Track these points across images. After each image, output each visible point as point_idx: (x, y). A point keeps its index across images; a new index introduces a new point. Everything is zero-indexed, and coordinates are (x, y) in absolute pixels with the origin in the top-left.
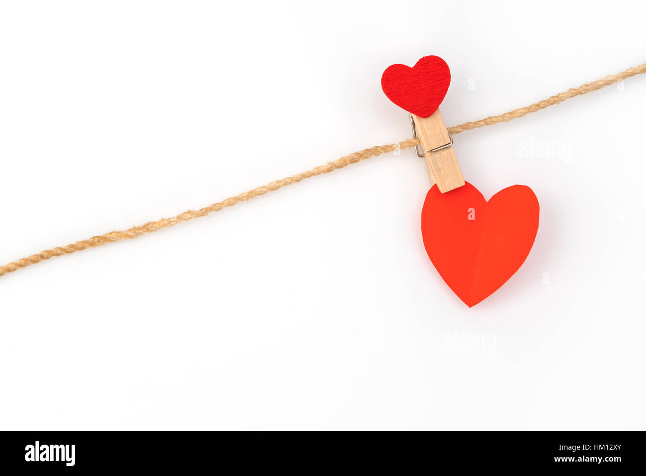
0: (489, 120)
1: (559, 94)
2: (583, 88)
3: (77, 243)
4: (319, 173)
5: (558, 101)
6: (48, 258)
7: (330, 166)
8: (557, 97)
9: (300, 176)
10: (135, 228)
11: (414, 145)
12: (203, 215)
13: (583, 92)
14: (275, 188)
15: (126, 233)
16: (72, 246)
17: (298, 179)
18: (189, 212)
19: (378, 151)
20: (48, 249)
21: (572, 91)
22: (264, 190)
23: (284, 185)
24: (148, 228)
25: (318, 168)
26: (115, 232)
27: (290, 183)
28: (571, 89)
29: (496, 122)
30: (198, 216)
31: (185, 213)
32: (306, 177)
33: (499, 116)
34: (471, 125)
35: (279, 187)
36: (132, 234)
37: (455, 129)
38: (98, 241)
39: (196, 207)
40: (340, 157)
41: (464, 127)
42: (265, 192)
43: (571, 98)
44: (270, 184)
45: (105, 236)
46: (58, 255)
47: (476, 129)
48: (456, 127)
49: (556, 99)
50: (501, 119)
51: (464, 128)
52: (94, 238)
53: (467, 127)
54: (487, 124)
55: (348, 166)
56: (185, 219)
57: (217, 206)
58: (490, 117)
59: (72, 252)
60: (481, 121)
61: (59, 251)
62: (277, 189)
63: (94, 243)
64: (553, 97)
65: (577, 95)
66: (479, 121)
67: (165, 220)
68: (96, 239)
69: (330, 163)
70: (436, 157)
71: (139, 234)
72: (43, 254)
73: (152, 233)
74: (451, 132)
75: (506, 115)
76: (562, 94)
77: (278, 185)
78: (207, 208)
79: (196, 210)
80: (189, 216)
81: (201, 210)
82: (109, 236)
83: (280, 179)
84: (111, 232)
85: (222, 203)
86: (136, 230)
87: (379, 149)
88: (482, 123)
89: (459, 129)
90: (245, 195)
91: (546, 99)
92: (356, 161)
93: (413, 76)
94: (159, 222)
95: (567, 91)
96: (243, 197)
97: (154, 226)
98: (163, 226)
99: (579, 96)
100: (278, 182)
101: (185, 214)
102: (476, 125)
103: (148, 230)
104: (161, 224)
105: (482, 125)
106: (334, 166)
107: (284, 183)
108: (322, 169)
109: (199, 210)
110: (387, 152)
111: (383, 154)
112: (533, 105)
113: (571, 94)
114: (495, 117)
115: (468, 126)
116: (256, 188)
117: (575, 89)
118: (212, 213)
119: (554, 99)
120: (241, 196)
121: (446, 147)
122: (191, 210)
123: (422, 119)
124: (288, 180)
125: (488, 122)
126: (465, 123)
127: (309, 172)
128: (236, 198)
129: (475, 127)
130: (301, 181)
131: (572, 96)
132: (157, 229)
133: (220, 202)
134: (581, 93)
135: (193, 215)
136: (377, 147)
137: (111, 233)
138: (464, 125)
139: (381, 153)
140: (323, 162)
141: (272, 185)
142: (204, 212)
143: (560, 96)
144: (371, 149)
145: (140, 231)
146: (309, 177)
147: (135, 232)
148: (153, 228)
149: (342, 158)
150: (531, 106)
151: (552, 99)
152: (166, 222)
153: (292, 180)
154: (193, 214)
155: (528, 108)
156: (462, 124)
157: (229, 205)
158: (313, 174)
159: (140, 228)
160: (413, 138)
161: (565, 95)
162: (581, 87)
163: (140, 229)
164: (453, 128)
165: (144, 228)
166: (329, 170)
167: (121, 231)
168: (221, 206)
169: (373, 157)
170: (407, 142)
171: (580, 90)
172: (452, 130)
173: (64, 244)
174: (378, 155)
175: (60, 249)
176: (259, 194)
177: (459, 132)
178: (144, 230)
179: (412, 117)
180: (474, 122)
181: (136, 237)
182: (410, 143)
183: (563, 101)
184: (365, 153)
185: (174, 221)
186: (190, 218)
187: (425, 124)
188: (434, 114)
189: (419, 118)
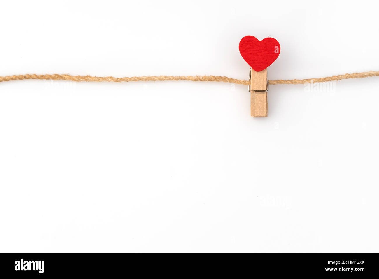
0: (294, 81)
1: (339, 75)
2: (354, 75)
3: (46, 75)
4: (190, 80)
5: (338, 79)
6: (28, 79)
7: (197, 78)
8: (337, 77)
10: (79, 77)
11: (247, 83)
12: (118, 82)
13: (354, 77)
14: (162, 79)
15: (74, 78)
16: (43, 76)
17: (177, 79)
18: (111, 77)
20: (29, 74)
21: (347, 75)
22: (156, 78)
23: (168, 80)
24: (86, 79)
25: (190, 77)
26: (68, 75)
27: (172, 80)
28: (347, 74)
29: (298, 83)
30: (115, 81)
31: (108, 77)
32: (181, 79)
33: (301, 80)
34: (283, 82)
35: (165, 80)
36: (76, 79)
37: (273, 82)
38: (58, 78)
39: (116, 76)
41: (278, 82)
42: (156, 80)
43: (346, 79)
44: (161, 76)
45: (62, 76)
46: (34, 78)
47: (285, 84)
48: (274, 81)
49: (337, 78)
50: (301, 82)
51: (278, 83)
52: (56, 75)
53: (280, 82)
54: (292, 83)
56: (107, 81)
57: (127, 79)
58: (295, 80)
59: (42, 79)
61: (35, 77)
62: (163, 80)
63: (55, 78)
64: (335, 76)
65: (349, 78)
66: (288, 81)
67: (97, 77)
68: (57, 76)
69: (198, 77)
70: (255, 95)
71: (80, 81)
72: (26, 76)
73: (87, 82)
74: (269, 83)
75: (304, 80)
76: (342, 75)
77: (164, 79)
78: (122, 79)
80: (110, 79)
81: (118, 78)
82: (64, 76)
85: (131, 79)
86: (79, 78)
87: (227, 79)
88: (289, 82)
89: (275, 83)
91: (331, 77)
92: (212, 81)
93: (258, 46)
94: (93, 78)
95: (344, 74)
96: (143, 79)
98: (94, 81)
99: (351, 79)
100: (166, 77)
101: (108, 78)
102: (286, 82)
103: (86, 80)
104: (94, 79)
106: (199, 79)
107: (168, 78)
108: (192, 78)
110: (231, 82)
111: (228, 82)
112: (322, 78)
113: (346, 77)
114: (298, 80)
115: (281, 82)
116: (153, 76)
117: (349, 74)
118: (123, 82)
119: (335, 77)
121: (263, 91)
122: (113, 76)
123: (255, 71)
124: (171, 78)
125: (294, 82)
126: (280, 79)
127: (184, 77)
128: (139, 78)
129: (285, 83)
130: (178, 80)
131: (346, 78)
132: (91, 81)
133: (130, 77)
134: (352, 77)
135: (112, 80)
136: (226, 77)
137: (66, 75)
138: (279, 81)
140: (194, 74)
141: (162, 77)
142: (119, 80)
143: (340, 76)
145: (82, 79)
146: (183, 80)
147: (78, 79)
148: (89, 80)
149: (205, 76)
150: (321, 78)
151: (333, 77)
152: (97, 79)
153: (173, 78)
155: (318, 79)
156: (278, 80)
157: (134, 81)
158: (186, 79)
159: (82, 77)
160: (248, 80)
161: (342, 77)
162: (353, 74)
163: (82, 78)
165: (84, 78)
166: (195, 80)
167: (71, 75)
168: (130, 80)
169: (222, 82)
170: (243, 81)
171: (352, 75)
172: (271, 82)
173: (39, 73)
174: (225, 82)
175: (36, 75)
176: (153, 80)
177: (275, 84)
179: (251, 68)
180: (285, 80)
181: (79, 81)
182: (245, 83)
183: (340, 79)
184: (218, 79)
185: (101, 80)
186: (110, 81)
187: (256, 75)
188: (263, 71)
189: (253, 70)
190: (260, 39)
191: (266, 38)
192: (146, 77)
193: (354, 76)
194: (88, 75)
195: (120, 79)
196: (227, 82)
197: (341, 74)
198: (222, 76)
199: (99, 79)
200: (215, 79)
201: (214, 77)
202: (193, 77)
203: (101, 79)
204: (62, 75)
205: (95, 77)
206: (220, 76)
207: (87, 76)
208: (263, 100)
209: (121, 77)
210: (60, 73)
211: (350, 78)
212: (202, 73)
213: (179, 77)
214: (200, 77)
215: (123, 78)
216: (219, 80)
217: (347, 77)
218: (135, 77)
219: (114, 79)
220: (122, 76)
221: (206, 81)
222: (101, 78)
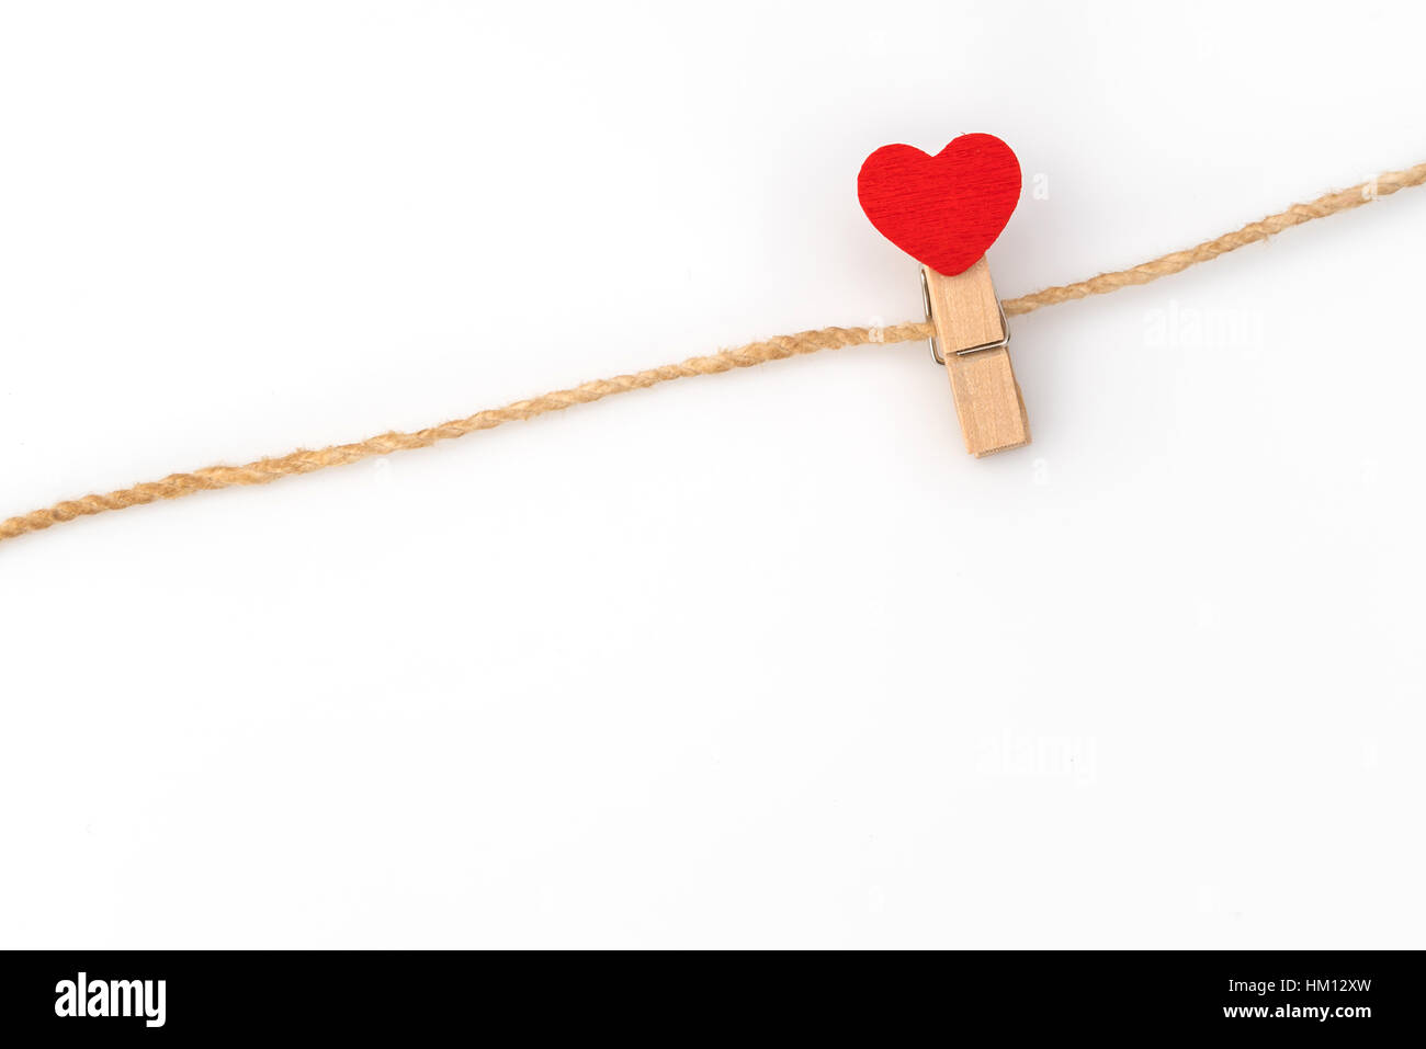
0: (1100, 281)
1: (1268, 218)
2: (1326, 202)
3: (136, 488)
4: (697, 373)
5: (1266, 235)
6: (68, 518)
7: (723, 359)
8: (1261, 224)
9: (651, 376)
10: (267, 462)
11: (923, 332)
12: (422, 446)
13: (1325, 211)
14: (591, 396)
15: (247, 472)
16: (123, 494)
17: (647, 382)
18: (391, 436)
19: (838, 340)
20: (71, 500)
21: (1297, 210)
22: (566, 399)
23: (614, 392)
24: (295, 464)
25: (694, 361)
26: (221, 468)
27: (628, 389)
28: (1297, 206)
29: (1117, 286)
30: (409, 447)
31: (381, 437)
32: (665, 378)
33: (1126, 272)
34: (1058, 293)
35: (601, 396)
36: (258, 475)
37: (1020, 304)
38: (183, 487)
39: (409, 425)
40: (749, 342)
41: (1041, 297)
42: (568, 404)
43: (1295, 226)
44: (583, 386)
45: (197, 475)
46: (92, 512)
47: (1069, 302)
48: (1023, 299)
49: (1260, 229)
50: (1129, 279)
51: (1041, 302)
52: (174, 477)
53: (1047, 297)
54: (1095, 290)
55: (764, 364)
56: (380, 452)
57: (455, 426)
58: (1103, 275)
59: (124, 506)
60: (1082, 284)
61: (94, 504)
62: (596, 399)
63: (173, 490)
64: (1252, 225)
65: (1309, 218)
66: (1078, 284)
67: (335, 449)
68: (179, 481)
69: (725, 353)
70: (966, 368)
71: (276, 476)
72: (59, 509)
73: (305, 474)
74: (1006, 311)
75: (1140, 269)
76: (1275, 216)
77: (599, 391)
78: (433, 431)
79: (408, 432)
80: (389, 444)
81: (420, 433)
82: (209, 476)
83: (605, 378)
84: (213, 466)
85: (468, 422)
86: (269, 467)
87: (840, 335)
88: (1083, 289)
89: (1029, 304)
90: (521, 407)
91: (1237, 230)
92: (783, 356)
93: (930, 177)
94: (322, 453)
95: (1285, 210)
96: (516, 411)
97: (310, 460)
98: (330, 463)
99: (1316, 221)
100: (601, 383)
101: (382, 440)
102: (1071, 292)
103: (296, 469)
104: (326, 458)
105: (1084, 294)
106: (733, 359)
107: (613, 387)
108: (704, 364)
109: (415, 431)
110: (857, 344)
111: (849, 347)
112: (1205, 244)
113: (1294, 218)
114: (1116, 274)
115: (1051, 297)
116: (550, 394)
117: (1305, 206)
118: (443, 441)
119: (1252, 229)
120: (514, 408)
121: (992, 347)
122: (397, 430)
123: (942, 277)
124: (625, 383)
125: (1099, 285)
126: (1043, 287)
127: (674, 367)
129: (1067, 298)
130: (655, 386)
131: (1297, 223)
132: (316, 467)
133: (465, 418)
134: (1319, 215)
135: (400, 446)
136: (836, 329)
137: (213, 470)
138: (1042, 293)
139: (844, 344)
140: (708, 346)
141: (587, 389)
142: (424, 440)
143: (1270, 220)
144: (822, 333)
145: (279, 471)
146: (672, 379)
147: (266, 472)
148: (308, 465)
149: (754, 344)
150: (1200, 246)
151: (1248, 230)
152: (336, 455)
153: (633, 383)
154: (398, 442)
155: (1191, 251)
156: (1038, 292)
157: (482, 427)
158: (683, 374)
159: (277, 463)
160: (923, 319)
161: (1281, 220)
162: (1321, 200)
163: (278, 467)
164: (1015, 301)
165: (286, 465)
166: (720, 369)
167: (234, 466)
168: (467, 429)
169: (825, 350)
170: (907, 328)
171: (1317, 206)
172: (1013, 306)
173: (106, 487)
174: (837, 348)
175: (97, 498)
176: (555, 408)
177: (1029, 310)
178: (288, 468)
179: (923, 271)
180: (1064, 285)
181: (269, 483)
182: (912, 333)
183: (1276, 233)
184: (809, 341)
185: (355, 455)
186: (392, 450)
187: (949, 290)
188: (972, 268)
189: (936, 274)
190: (933, 149)
191: (955, 140)
192: (528, 404)
193: (1326, 207)
194: (299, 450)
195: (425, 434)
196: (842, 347)
197: (1271, 213)
198: (819, 327)
199: (347, 451)
200: (796, 346)
201: (789, 339)
202: (705, 358)
203: (352, 452)
204: (197, 472)
205: (330, 450)
206: (812, 329)
207: (295, 451)
208: (1003, 382)
209: (430, 427)
210: (189, 466)
211: (1313, 220)
212: (739, 338)
213: (655, 371)
214: (736, 353)
215: (435, 426)
216: (810, 346)
217: (1301, 215)
218: (485, 412)
219: (406, 438)
220: (431, 421)
221: (762, 361)
222: (351, 446)
